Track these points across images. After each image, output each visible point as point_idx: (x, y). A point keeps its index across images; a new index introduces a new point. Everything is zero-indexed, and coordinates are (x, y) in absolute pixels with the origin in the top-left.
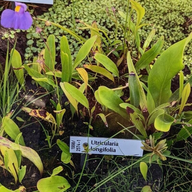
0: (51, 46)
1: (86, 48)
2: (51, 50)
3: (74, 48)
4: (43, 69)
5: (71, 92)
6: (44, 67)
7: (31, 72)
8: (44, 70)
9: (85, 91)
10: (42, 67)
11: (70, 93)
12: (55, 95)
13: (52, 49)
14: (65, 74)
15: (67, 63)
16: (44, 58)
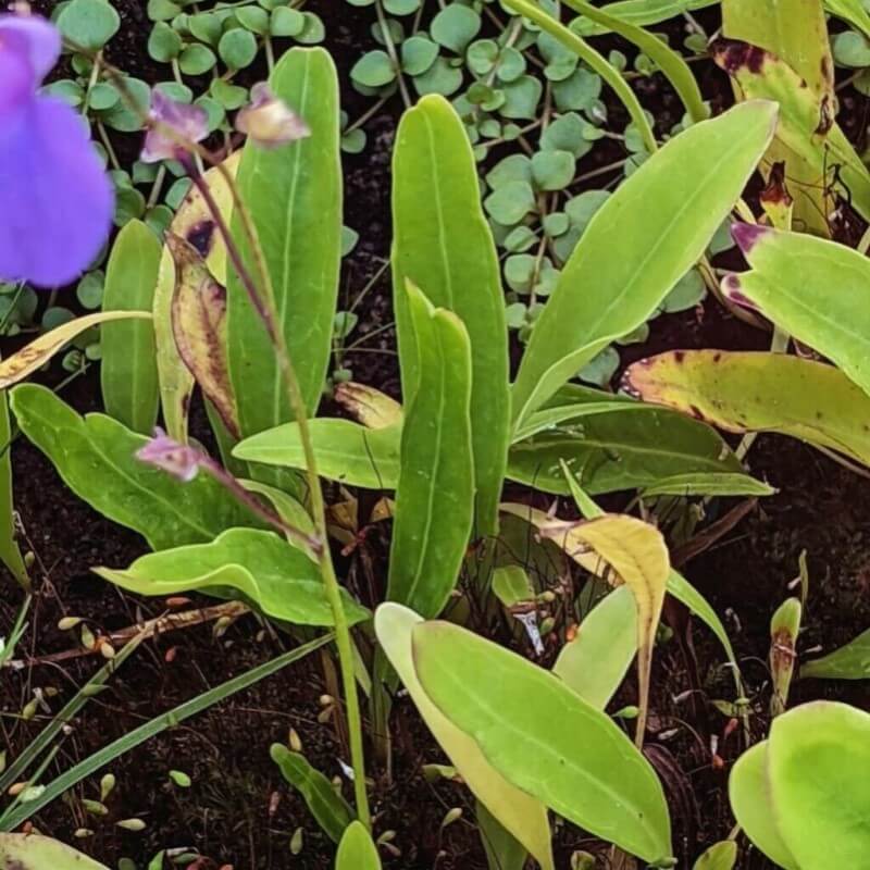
0: (297, 168)
1: (663, 218)
2: (297, 201)
3: (543, 79)
4: (209, 385)
5: (490, 722)
6: (217, 372)
7: (84, 452)
8: (222, 397)
9: (632, 673)
10: (204, 363)
11: (471, 734)
12: (325, 699)
13: (310, 195)
14: (432, 486)
15: (454, 392)
16: (223, 282)
